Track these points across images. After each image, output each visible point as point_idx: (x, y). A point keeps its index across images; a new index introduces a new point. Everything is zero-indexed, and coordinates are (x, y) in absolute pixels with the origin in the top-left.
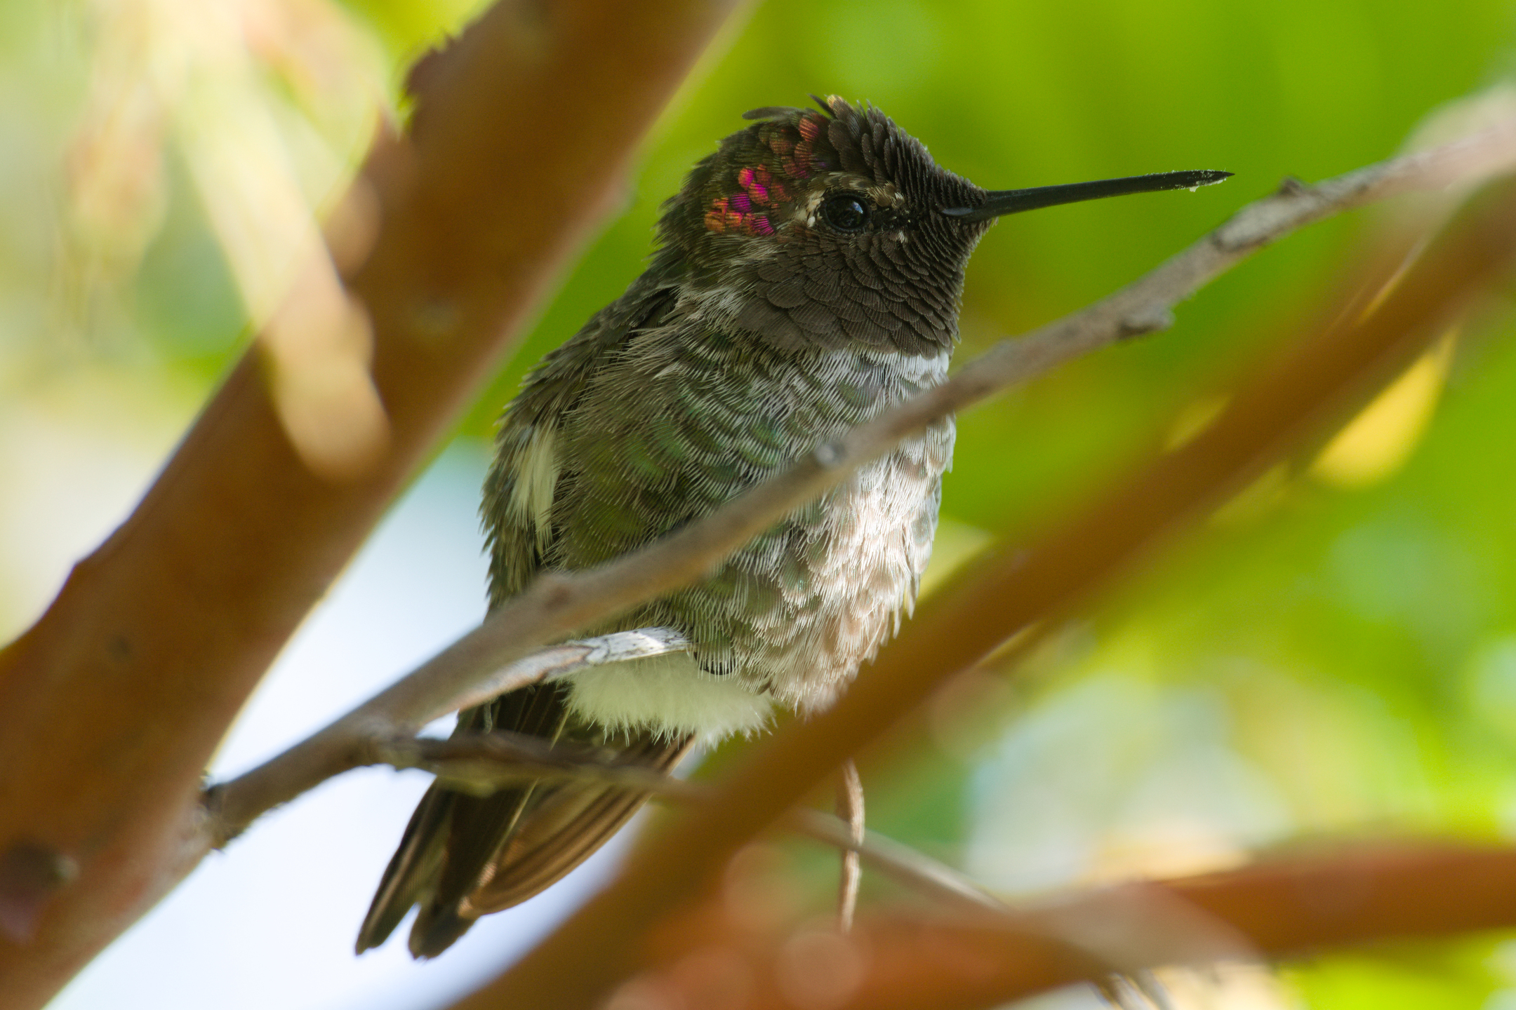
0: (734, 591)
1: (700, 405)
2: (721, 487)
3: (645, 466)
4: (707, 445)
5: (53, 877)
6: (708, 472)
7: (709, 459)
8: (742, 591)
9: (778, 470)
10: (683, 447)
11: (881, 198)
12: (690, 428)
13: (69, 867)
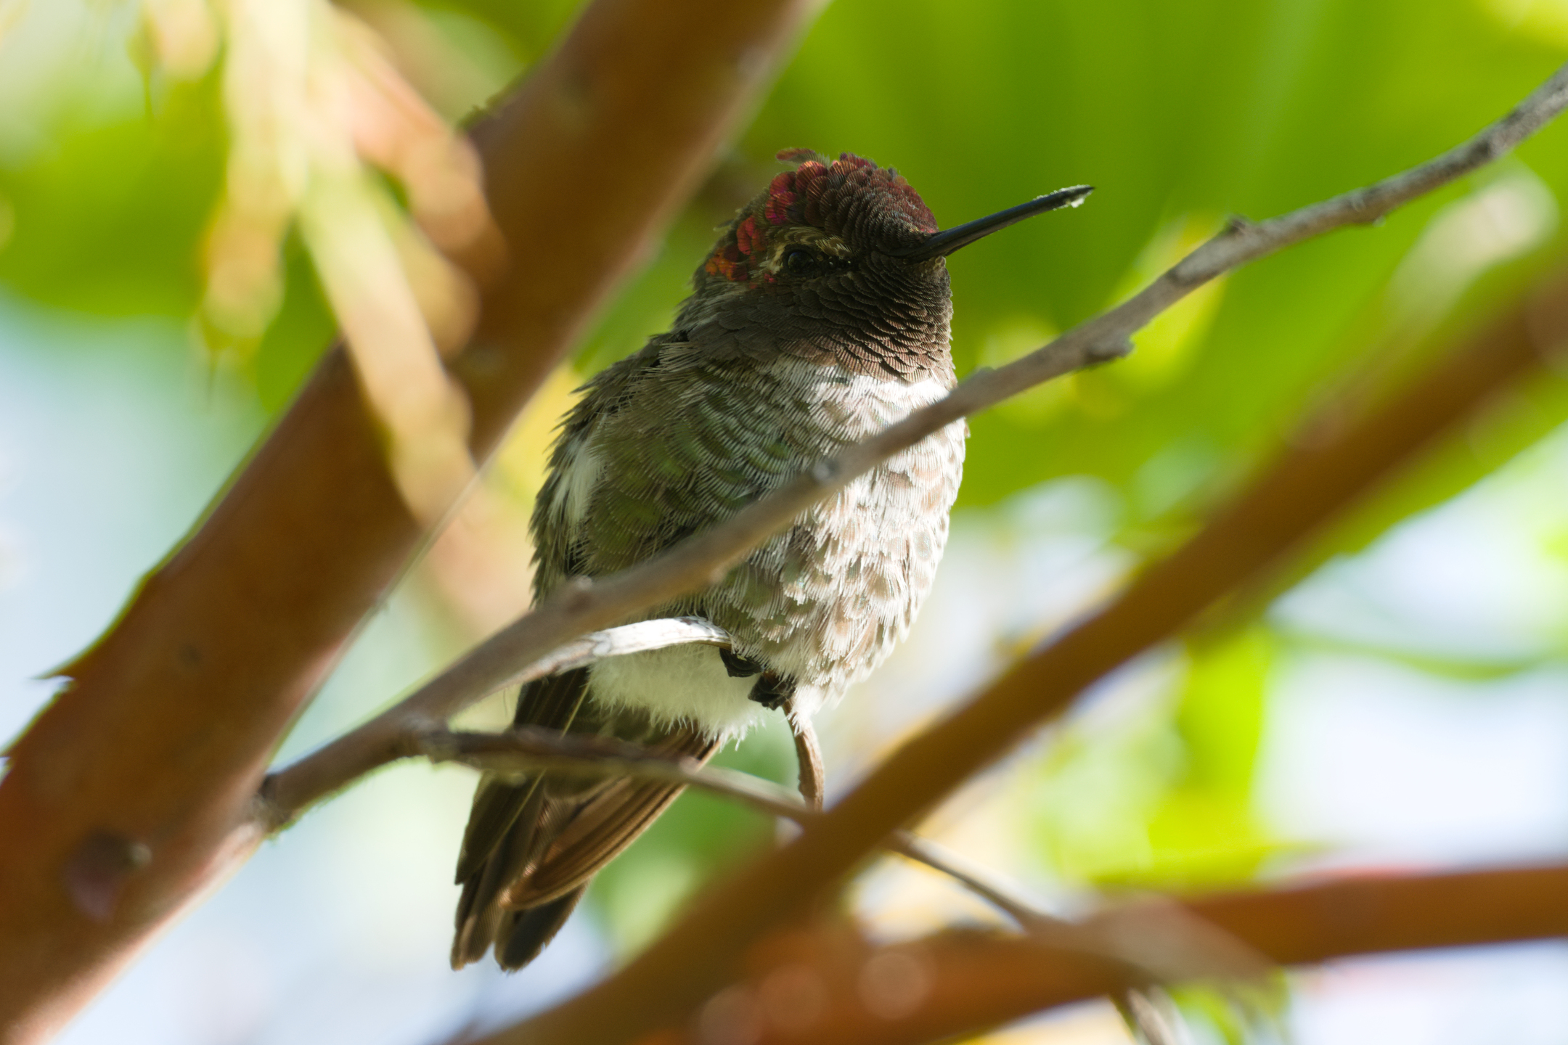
0: (734, 581)
1: (715, 416)
2: (731, 487)
3: (668, 467)
4: (720, 452)
5: (126, 862)
6: (720, 473)
7: (722, 463)
8: (743, 581)
9: (782, 478)
10: (702, 454)
11: (827, 249)
12: (708, 440)
13: (142, 853)
